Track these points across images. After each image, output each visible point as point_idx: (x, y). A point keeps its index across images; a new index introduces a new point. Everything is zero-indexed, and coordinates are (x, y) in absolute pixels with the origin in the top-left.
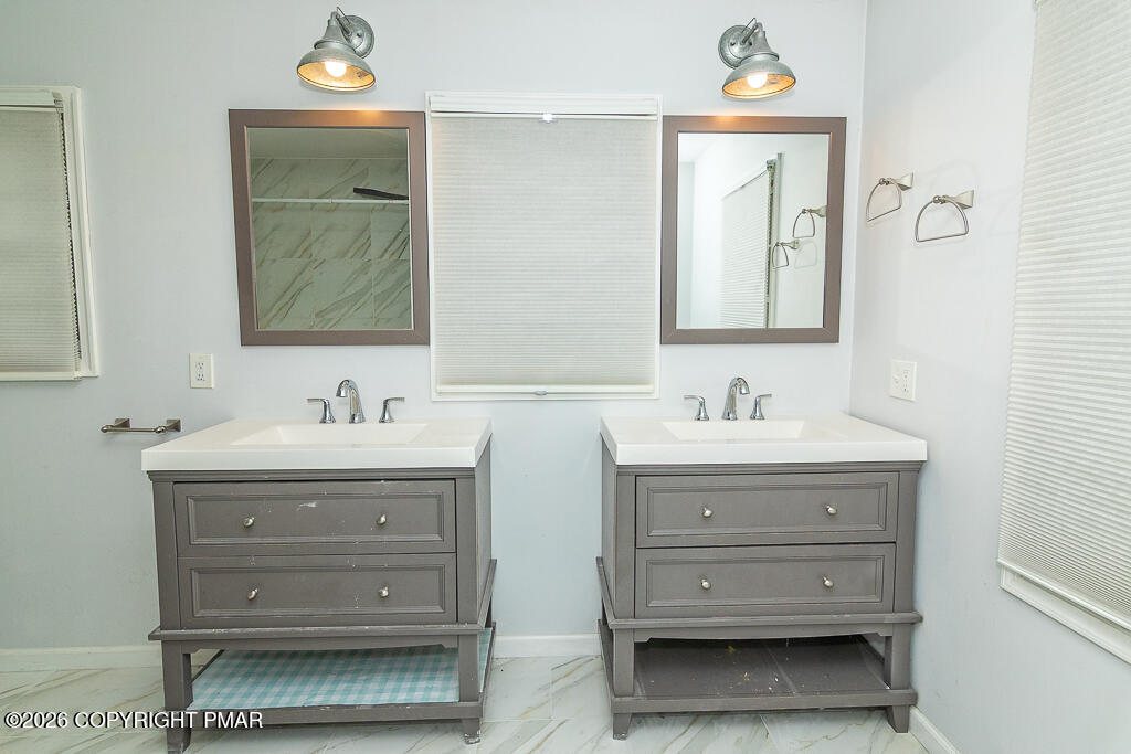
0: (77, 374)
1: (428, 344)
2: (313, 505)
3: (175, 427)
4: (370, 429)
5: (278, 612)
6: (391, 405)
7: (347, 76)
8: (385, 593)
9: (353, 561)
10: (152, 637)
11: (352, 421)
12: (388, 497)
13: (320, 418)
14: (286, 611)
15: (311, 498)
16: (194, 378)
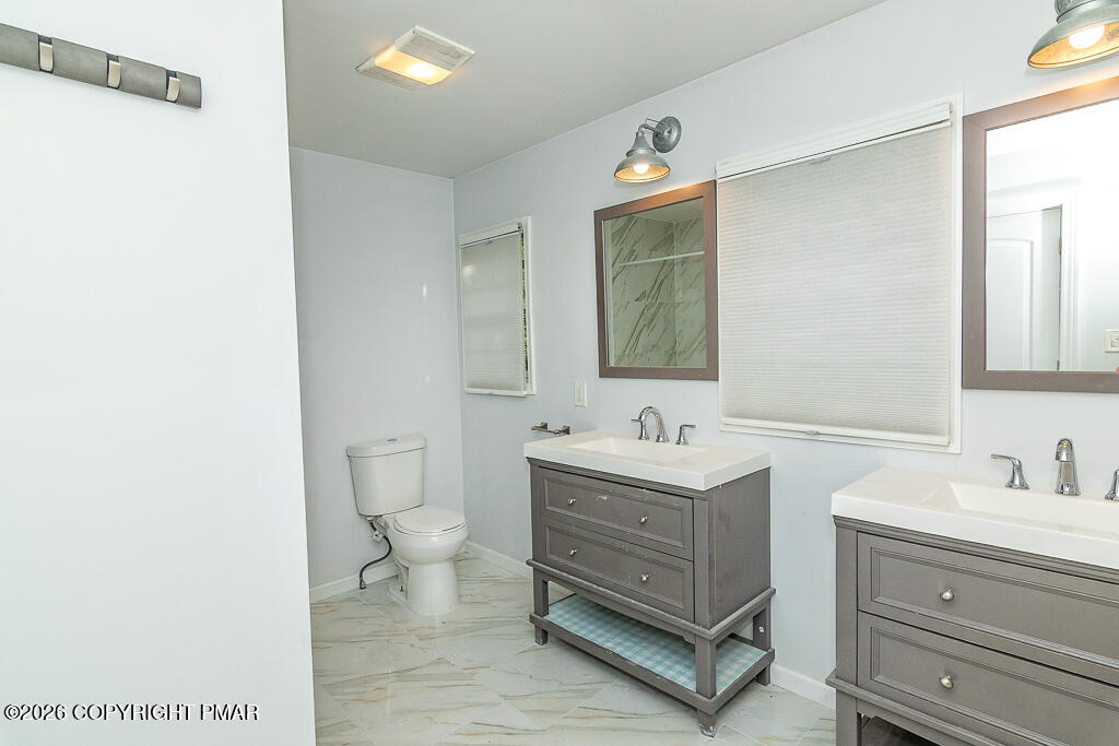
0: (525, 393)
1: (717, 380)
2: (605, 498)
3: (567, 431)
4: (669, 449)
5: (586, 570)
6: (686, 429)
7: (649, 171)
8: (645, 578)
9: (626, 547)
10: (528, 563)
11: (658, 441)
12: (649, 502)
13: (639, 435)
14: (591, 571)
15: (605, 492)
16: (576, 398)
